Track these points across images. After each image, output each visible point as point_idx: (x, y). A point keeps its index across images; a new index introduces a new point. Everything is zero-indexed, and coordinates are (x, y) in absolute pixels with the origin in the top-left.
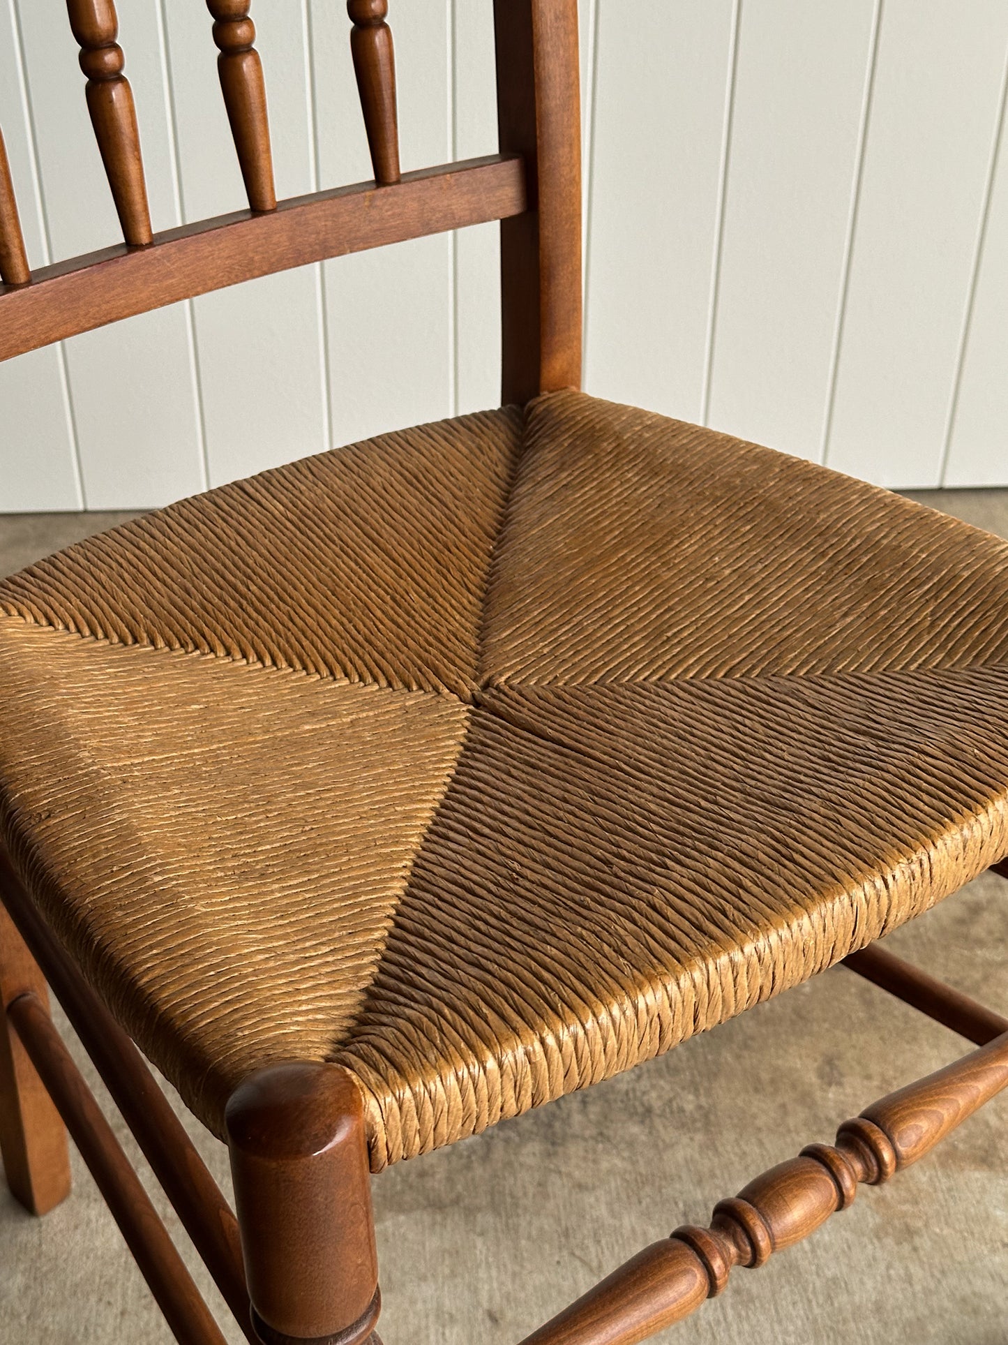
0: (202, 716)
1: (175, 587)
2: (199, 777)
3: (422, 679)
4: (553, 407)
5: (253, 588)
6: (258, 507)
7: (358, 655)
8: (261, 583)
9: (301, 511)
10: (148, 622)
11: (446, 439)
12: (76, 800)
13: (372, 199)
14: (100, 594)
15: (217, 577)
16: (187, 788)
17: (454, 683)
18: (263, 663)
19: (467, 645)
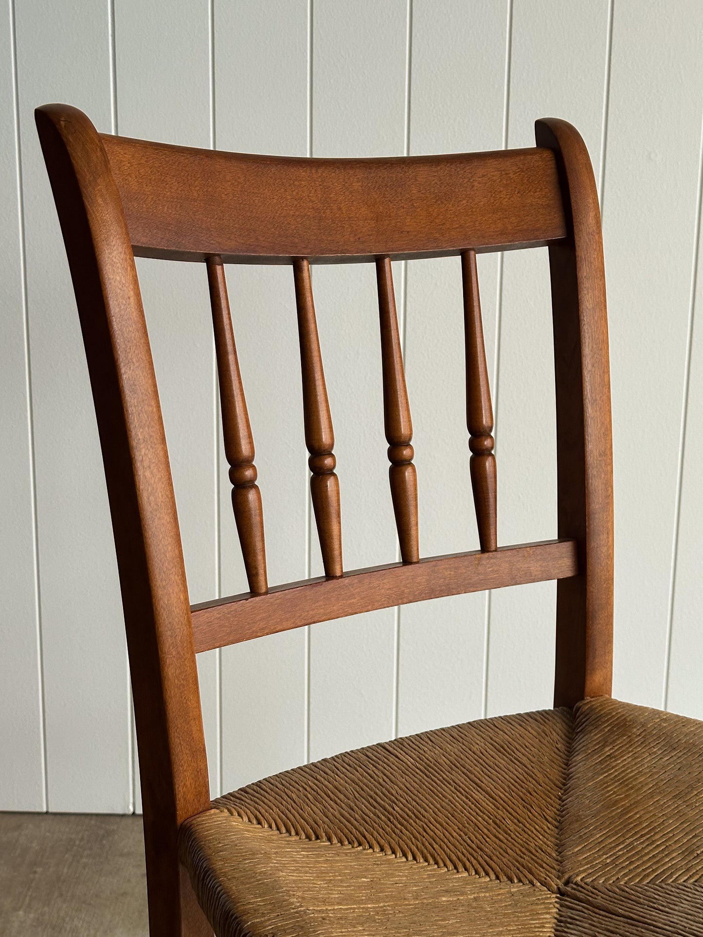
0: (371, 885)
1: (343, 805)
2: (374, 921)
3: (521, 875)
4: (594, 707)
5: (396, 808)
6: (397, 759)
7: (473, 857)
8: (402, 806)
9: (426, 763)
10: (326, 826)
11: (520, 725)
12: (292, 928)
13: (480, 559)
14: (292, 806)
15: (371, 801)
16: (368, 927)
17: (543, 879)
18: (407, 858)
19: (550, 855)
